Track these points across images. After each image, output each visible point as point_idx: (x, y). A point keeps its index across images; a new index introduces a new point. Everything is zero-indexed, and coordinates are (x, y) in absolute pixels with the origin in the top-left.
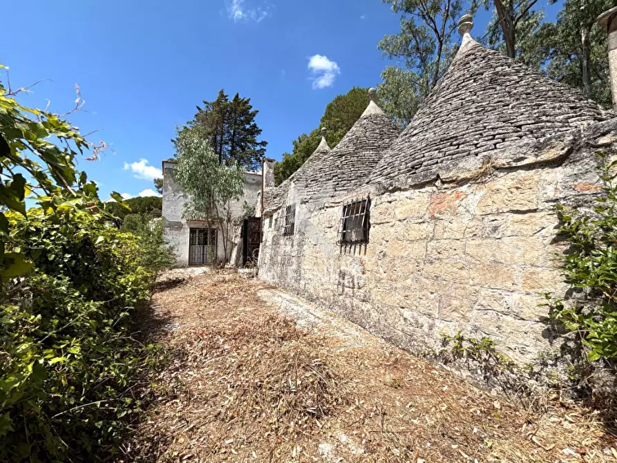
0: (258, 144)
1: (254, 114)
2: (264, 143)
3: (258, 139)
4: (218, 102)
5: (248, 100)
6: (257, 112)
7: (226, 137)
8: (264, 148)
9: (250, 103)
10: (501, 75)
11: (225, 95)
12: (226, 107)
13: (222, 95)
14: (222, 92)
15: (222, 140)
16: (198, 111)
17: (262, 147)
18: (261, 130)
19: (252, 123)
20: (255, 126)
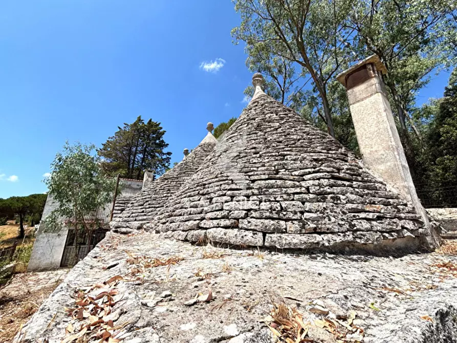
0: (164, 154)
1: (163, 133)
2: (169, 154)
3: (165, 150)
4: (135, 124)
5: (159, 124)
6: (165, 132)
7: (139, 148)
8: (170, 157)
9: (160, 126)
10: (267, 121)
11: (142, 119)
12: (142, 127)
13: (139, 120)
14: (139, 118)
15: (136, 150)
16: (119, 130)
17: (168, 156)
18: (168, 144)
19: (161, 139)
20: (163, 141)
